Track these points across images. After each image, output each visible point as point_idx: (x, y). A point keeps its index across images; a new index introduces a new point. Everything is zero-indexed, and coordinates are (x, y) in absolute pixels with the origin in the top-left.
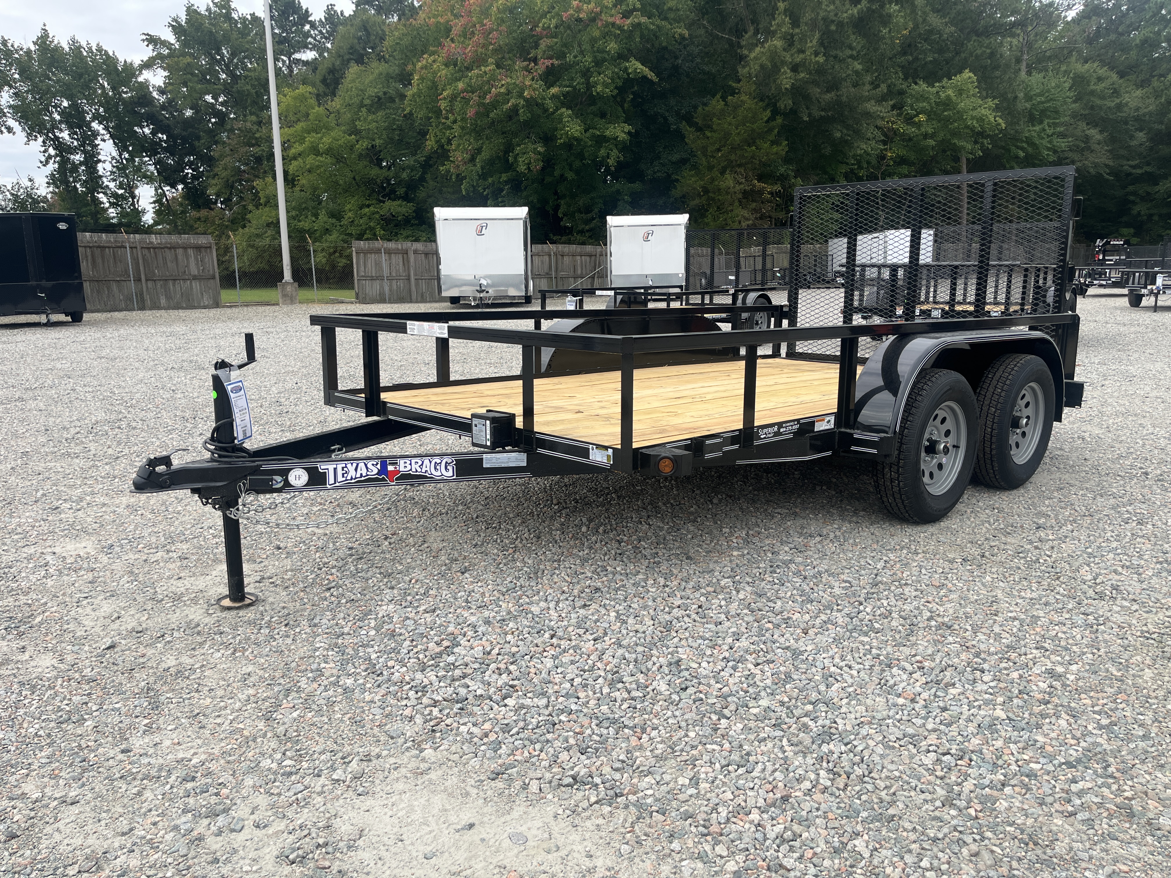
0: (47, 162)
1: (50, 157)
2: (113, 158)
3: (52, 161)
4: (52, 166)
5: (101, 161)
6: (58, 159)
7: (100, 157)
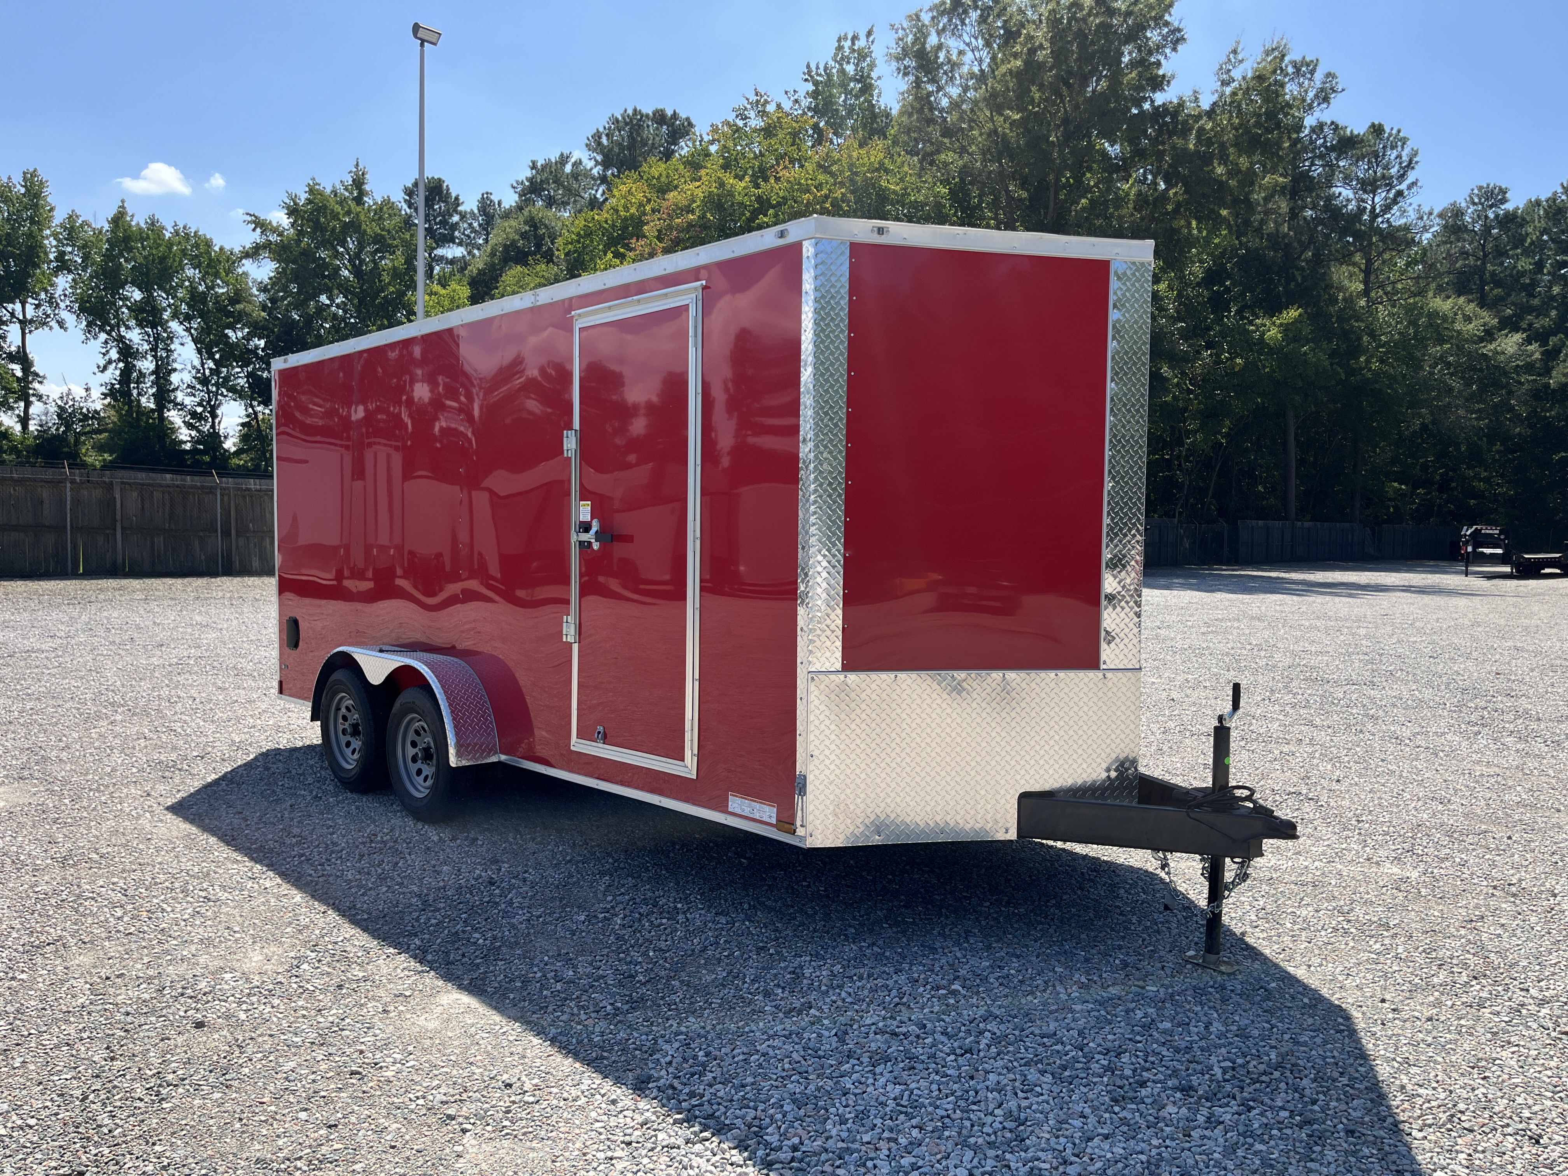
0: (106, 368)
1: (110, 361)
2: (193, 367)
3: (112, 367)
4: (112, 373)
5: (175, 370)
6: (121, 365)
7: (175, 365)
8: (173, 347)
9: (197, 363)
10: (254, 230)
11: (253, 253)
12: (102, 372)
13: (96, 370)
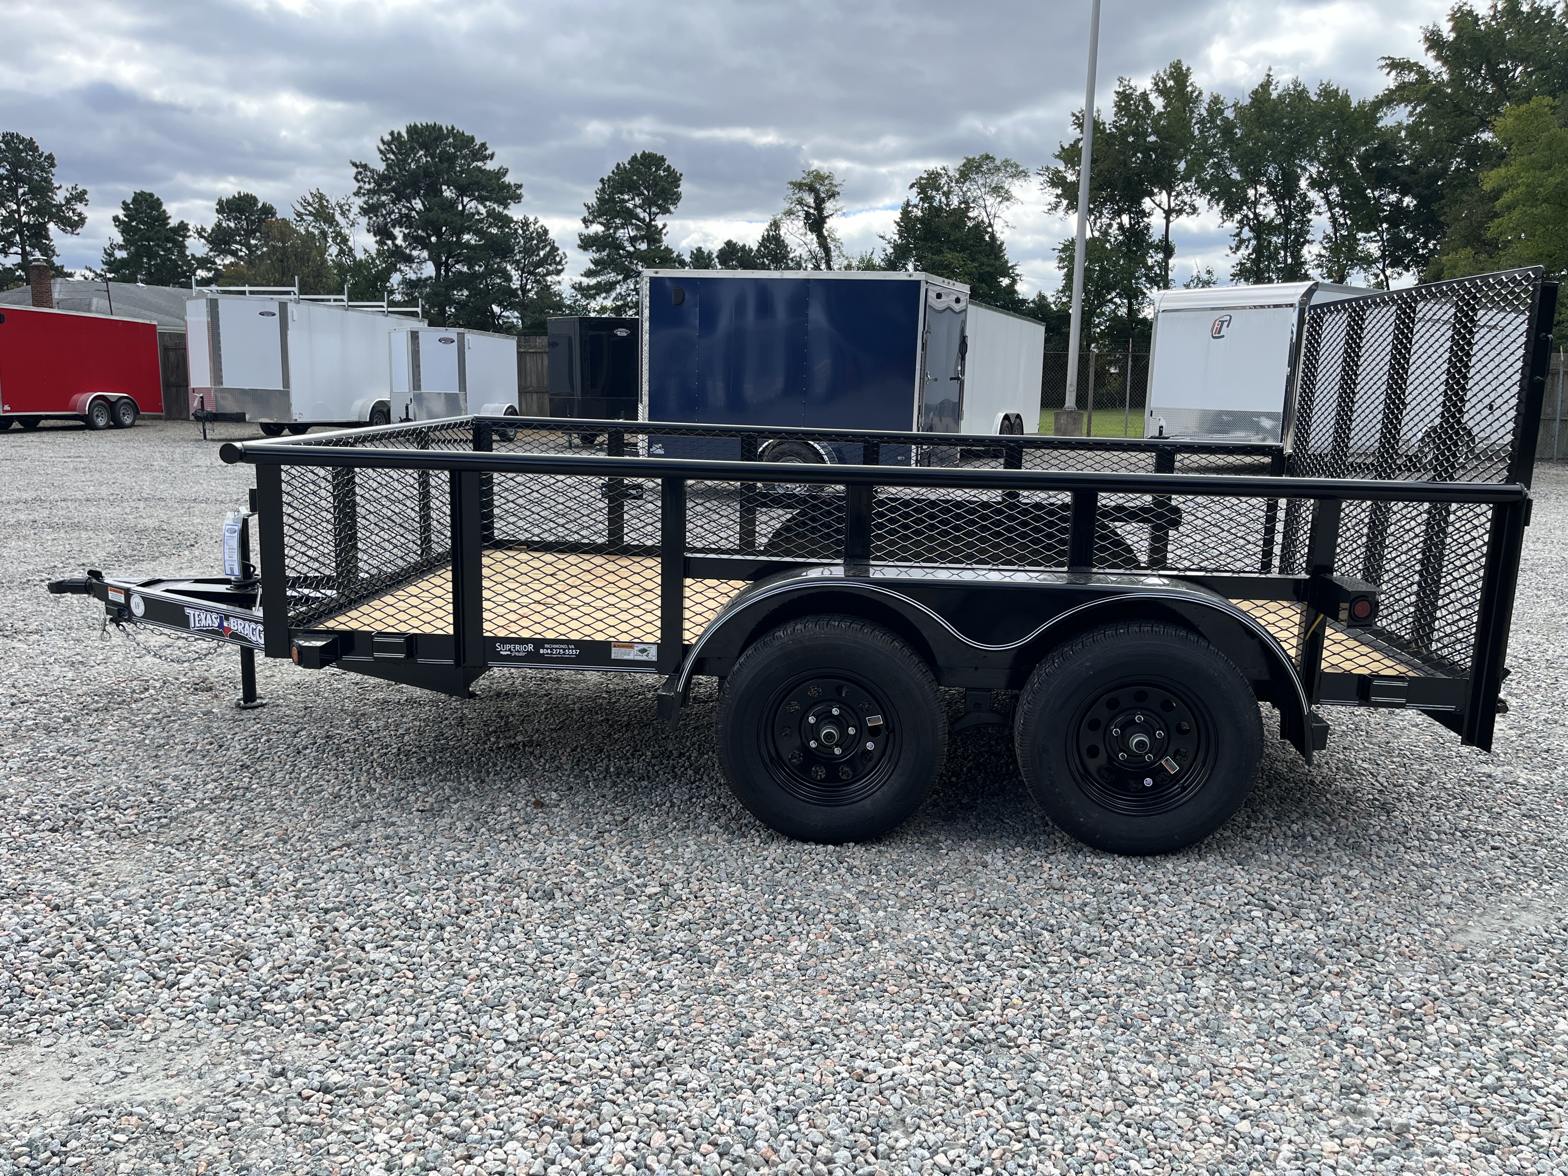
0: (1238, 248)
1: (1241, 241)
2: (1327, 237)
3: (1243, 247)
4: (1244, 252)
5: (1308, 242)
6: (1253, 242)
7: (1309, 237)
8: (1309, 216)
9: (1330, 231)
10: (1388, 74)
11: (1388, 100)
12: (1235, 252)
13: (1229, 252)
